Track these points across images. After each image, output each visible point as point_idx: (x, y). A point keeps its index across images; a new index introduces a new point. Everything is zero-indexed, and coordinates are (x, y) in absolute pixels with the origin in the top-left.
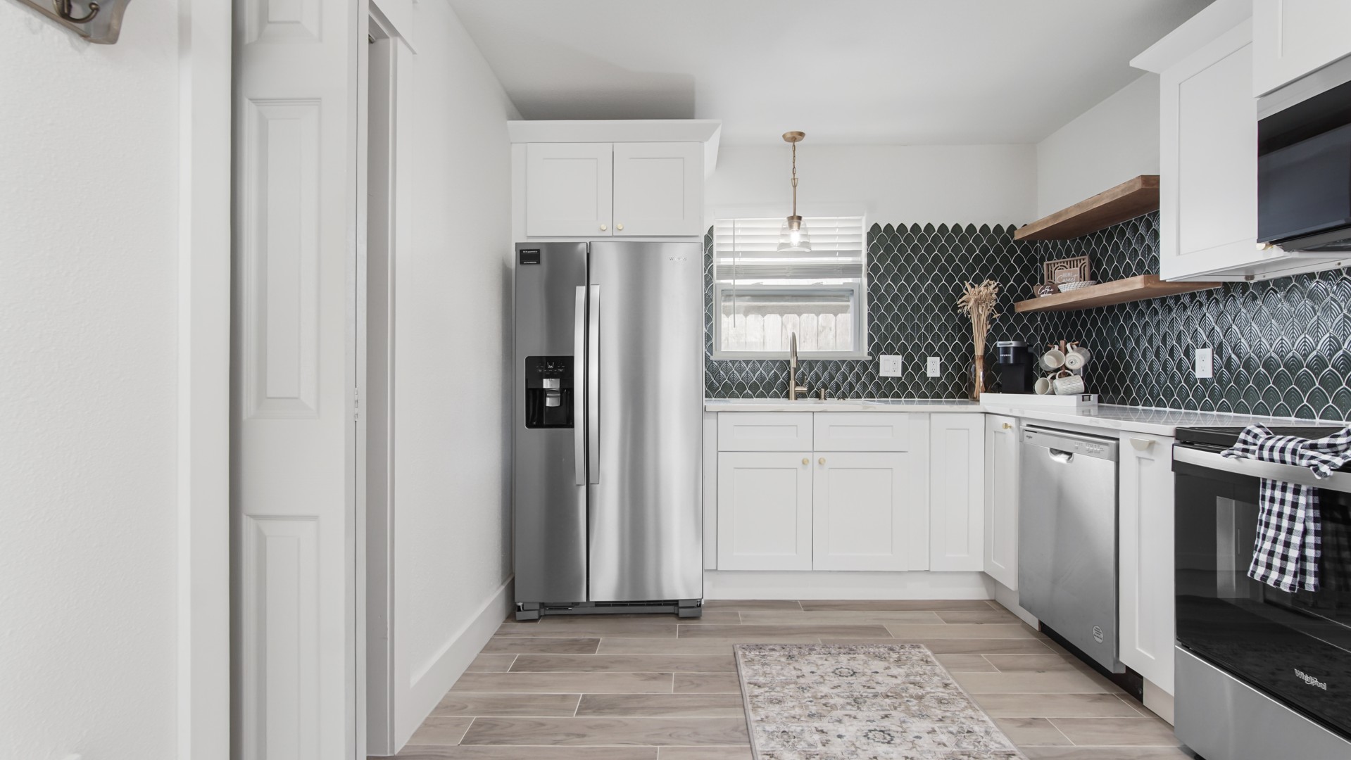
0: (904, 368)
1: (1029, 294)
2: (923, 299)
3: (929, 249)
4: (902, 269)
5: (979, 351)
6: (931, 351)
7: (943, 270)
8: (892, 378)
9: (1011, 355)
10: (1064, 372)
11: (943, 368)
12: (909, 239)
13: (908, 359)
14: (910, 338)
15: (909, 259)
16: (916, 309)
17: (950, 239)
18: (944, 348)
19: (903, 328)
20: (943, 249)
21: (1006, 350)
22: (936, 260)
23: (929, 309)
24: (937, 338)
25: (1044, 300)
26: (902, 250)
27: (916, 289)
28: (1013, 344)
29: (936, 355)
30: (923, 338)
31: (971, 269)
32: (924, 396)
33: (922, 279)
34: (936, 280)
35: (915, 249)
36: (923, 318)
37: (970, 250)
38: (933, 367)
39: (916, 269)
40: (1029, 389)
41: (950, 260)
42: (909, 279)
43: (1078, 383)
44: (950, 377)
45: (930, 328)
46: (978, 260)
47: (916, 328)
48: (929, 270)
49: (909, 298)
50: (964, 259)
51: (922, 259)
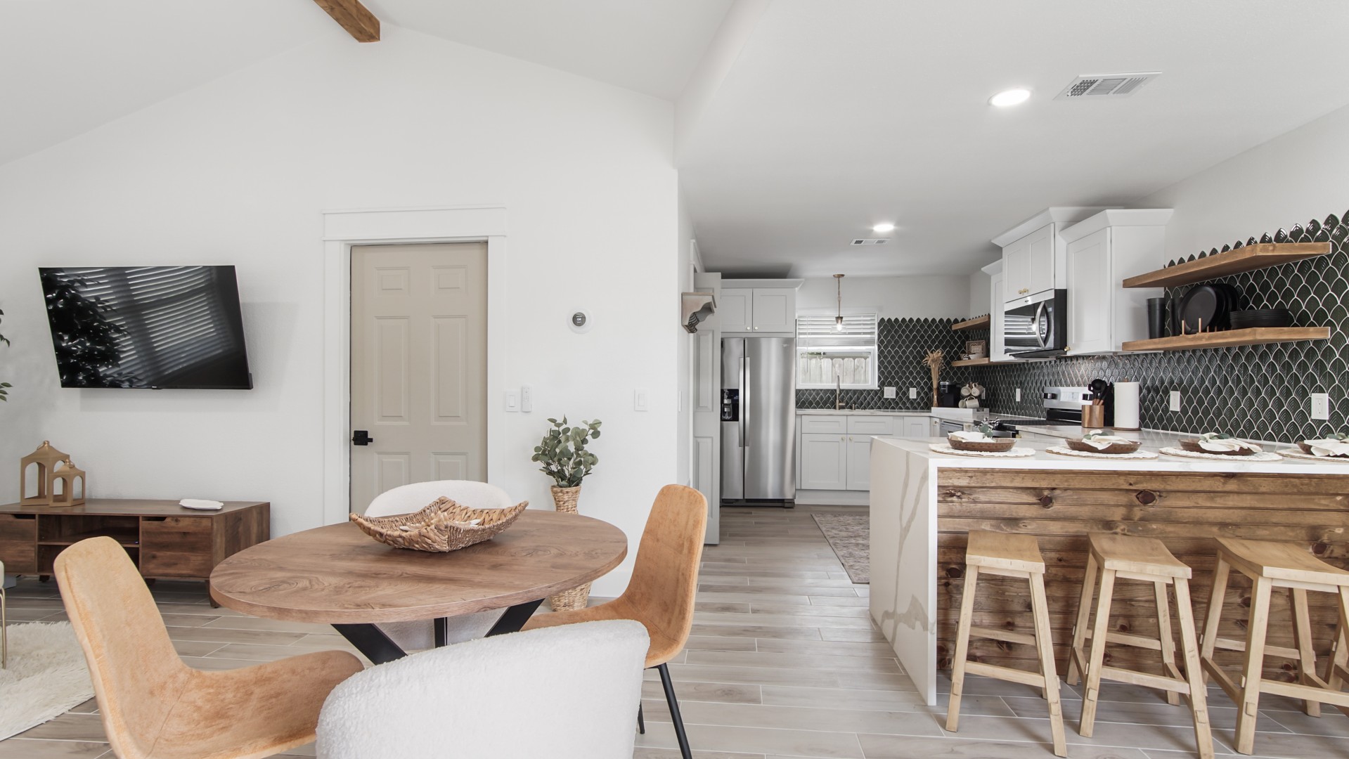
0: (897, 394)
1: (960, 359)
2: (908, 358)
3: (911, 331)
4: (896, 342)
5: (935, 386)
6: (912, 385)
7: (919, 342)
8: (891, 399)
9: (946, 389)
10: (971, 397)
11: (918, 394)
12: (900, 326)
13: (900, 389)
14: (900, 378)
15: (900, 337)
16: (904, 363)
17: (922, 326)
18: (919, 383)
19: (897, 373)
20: (918, 331)
21: (944, 386)
22: (915, 337)
23: (911, 363)
24: (915, 378)
25: (965, 362)
26: (896, 332)
27: (904, 352)
28: (947, 383)
29: (915, 387)
30: (908, 378)
31: (933, 342)
32: (908, 408)
33: (908, 347)
34: (915, 347)
35: (904, 331)
36: (908, 368)
37: (933, 332)
38: (913, 393)
39: (904, 342)
40: (956, 406)
41: (922, 337)
42: (900, 347)
43: (976, 403)
44: (922, 399)
45: (911, 373)
46: (937, 337)
47: (904, 373)
48: (911, 342)
49: (900, 357)
50: (930, 337)
51: (907, 337)
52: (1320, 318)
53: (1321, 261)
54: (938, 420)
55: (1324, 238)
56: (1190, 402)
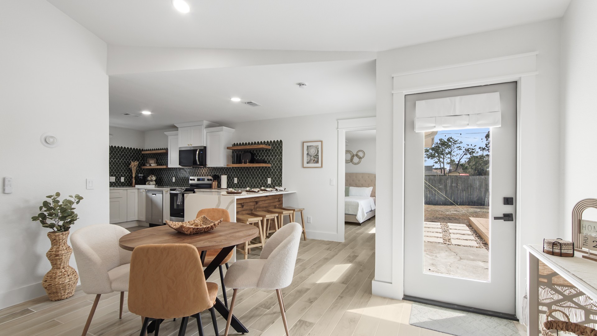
0: (116, 180)
1: (144, 165)
2: (120, 164)
3: (122, 152)
4: (115, 156)
5: (134, 176)
6: (122, 176)
7: (125, 157)
8: (113, 182)
9: (142, 177)
10: (152, 181)
11: (125, 180)
12: (117, 150)
13: (117, 178)
14: (117, 173)
15: (117, 154)
16: (118, 166)
17: (126, 151)
18: (125, 175)
19: (115, 170)
20: (125, 153)
22: (123, 155)
23: (122, 166)
24: (123, 173)
25: (148, 167)
26: (115, 152)
27: (118, 161)
28: (142, 175)
29: (123, 177)
30: (120, 173)
31: (131, 158)
32: (120, 186)
33: (120, 159)
34: (123, 159)
35: (118, 152)
36: (120, 168)
37: (131, 153)
38: (122, 179)
39: (118, 157)
40: (145, 184)
41: (126, 155)
42: (117, 159)
43: (154, 183)
44: (126, 182)
45: (122, 171)
46: (132, 156)
47: (118, 170)
48: (122, 157)
49: (117, 163)
50: (129, 155)
51: (120, 155)
52: (269, 162)
53: (269, 150)
54: (144, 190)
55: (269, 145)
56: (240, 180)
